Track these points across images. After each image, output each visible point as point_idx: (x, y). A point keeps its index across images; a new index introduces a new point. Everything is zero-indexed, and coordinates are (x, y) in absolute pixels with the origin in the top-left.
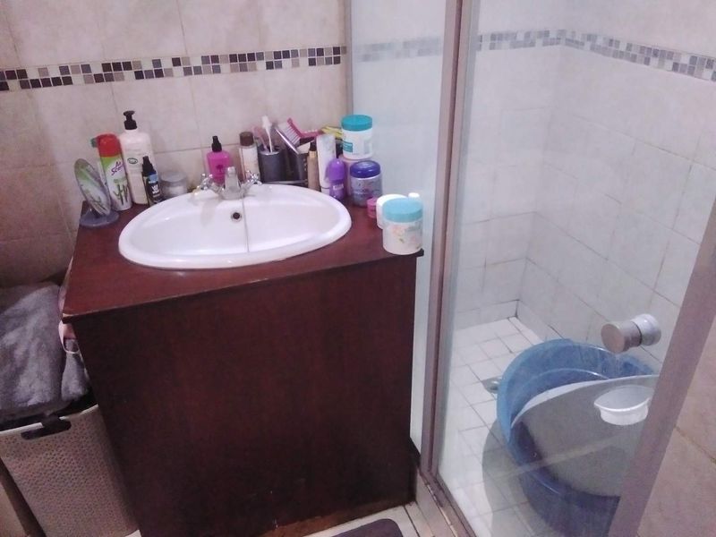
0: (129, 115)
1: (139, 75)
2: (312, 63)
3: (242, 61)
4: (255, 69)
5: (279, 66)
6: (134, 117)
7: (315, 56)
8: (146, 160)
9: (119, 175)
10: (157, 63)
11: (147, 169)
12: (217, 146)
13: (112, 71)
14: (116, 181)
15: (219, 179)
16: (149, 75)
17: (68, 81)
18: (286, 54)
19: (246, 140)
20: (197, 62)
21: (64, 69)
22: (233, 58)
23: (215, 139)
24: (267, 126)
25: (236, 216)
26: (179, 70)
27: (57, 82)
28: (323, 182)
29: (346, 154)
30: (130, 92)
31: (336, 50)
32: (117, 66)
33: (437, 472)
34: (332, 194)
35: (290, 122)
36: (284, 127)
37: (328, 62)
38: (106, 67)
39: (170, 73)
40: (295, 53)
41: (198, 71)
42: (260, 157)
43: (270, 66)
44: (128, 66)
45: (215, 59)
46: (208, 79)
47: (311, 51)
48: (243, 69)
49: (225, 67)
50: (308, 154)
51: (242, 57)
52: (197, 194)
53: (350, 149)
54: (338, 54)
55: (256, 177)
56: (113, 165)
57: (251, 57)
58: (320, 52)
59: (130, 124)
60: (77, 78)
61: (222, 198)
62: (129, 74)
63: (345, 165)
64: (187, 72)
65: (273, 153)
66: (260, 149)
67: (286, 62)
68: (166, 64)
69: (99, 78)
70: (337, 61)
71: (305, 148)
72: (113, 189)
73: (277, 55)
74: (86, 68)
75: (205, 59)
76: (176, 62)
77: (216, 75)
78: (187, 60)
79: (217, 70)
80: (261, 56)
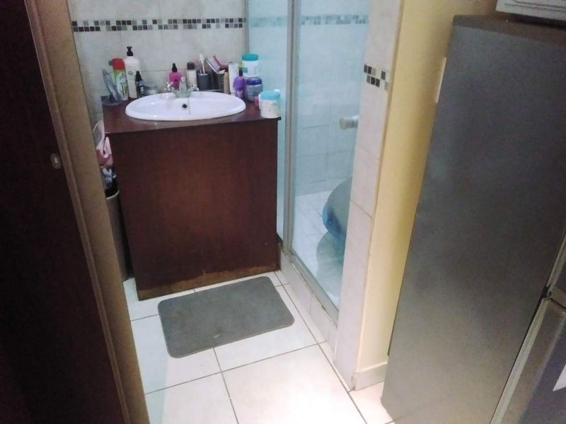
0: (129, 48)
1: (135, 28)
2: (227, 26)
3: (190, 23)
4: (196, 28)
5: (209, 27)
6: (132, 50)
7: (229, 23)
8: (138, 73)
9: (123, 80)
10: (145, 22)
11: (138, 78)
12: (174, 69)
13: (121, 25)
14: (121, 84)
15: (176, 86)
16: (140, 28)
17: (98, 29)
18: (213, 21)
19: (191, 66)
20: (165, 23)
21: (96, 23)
22: (185, 21)
23: (174, 65)
24: (202, 59)
25: (185, 106)
26: (156, 26)
27: (92, 29)
28: (232, 90)
29: (244, 74)
30: (130, 37)
31: (240, 20)
32: (124, 22)
33: (291, 246)
34: (237, 95)
35: (215, 57)
36: (211, 60)
37: (236, 26)
38: (118, 22)
39: (151, 28)
40: (218, 20)
41: (166, 27)
42: (198, 77)
43: (204, 27)
44: (129, 23)
45: (175, 21)
46: (170, 32)
47: (227, 20)
48: (190, 27)
49: (181, 26)
50: (223, 74)
51: (190, 21)
52: (163, 94)
53: (246, 71)
54: (241, 22)
55: (195, 85)
56: (120, 74)
57: (194, 21)
58: (231, 21)
59: (130, 54)
60: (103, 28)
61: (178, 97)
62: (130, 27)
63: (244, 80)
64: (160, 27)
65: (204, 74)
66: (198, 72)
67: (213, 25)
68: (150, 23)
69: (114, 28)
70: (241, 26)
71: (222, 72)
72: (119, 88)
73: (208, 21)
74: (108, 23)
75: (170, 21)
76: (155, 22)
77: (176, 30)
78: (161, 21)
79: (176, 27)
80: (199, 21)
